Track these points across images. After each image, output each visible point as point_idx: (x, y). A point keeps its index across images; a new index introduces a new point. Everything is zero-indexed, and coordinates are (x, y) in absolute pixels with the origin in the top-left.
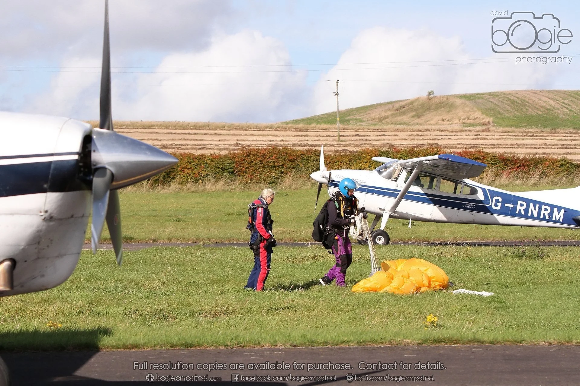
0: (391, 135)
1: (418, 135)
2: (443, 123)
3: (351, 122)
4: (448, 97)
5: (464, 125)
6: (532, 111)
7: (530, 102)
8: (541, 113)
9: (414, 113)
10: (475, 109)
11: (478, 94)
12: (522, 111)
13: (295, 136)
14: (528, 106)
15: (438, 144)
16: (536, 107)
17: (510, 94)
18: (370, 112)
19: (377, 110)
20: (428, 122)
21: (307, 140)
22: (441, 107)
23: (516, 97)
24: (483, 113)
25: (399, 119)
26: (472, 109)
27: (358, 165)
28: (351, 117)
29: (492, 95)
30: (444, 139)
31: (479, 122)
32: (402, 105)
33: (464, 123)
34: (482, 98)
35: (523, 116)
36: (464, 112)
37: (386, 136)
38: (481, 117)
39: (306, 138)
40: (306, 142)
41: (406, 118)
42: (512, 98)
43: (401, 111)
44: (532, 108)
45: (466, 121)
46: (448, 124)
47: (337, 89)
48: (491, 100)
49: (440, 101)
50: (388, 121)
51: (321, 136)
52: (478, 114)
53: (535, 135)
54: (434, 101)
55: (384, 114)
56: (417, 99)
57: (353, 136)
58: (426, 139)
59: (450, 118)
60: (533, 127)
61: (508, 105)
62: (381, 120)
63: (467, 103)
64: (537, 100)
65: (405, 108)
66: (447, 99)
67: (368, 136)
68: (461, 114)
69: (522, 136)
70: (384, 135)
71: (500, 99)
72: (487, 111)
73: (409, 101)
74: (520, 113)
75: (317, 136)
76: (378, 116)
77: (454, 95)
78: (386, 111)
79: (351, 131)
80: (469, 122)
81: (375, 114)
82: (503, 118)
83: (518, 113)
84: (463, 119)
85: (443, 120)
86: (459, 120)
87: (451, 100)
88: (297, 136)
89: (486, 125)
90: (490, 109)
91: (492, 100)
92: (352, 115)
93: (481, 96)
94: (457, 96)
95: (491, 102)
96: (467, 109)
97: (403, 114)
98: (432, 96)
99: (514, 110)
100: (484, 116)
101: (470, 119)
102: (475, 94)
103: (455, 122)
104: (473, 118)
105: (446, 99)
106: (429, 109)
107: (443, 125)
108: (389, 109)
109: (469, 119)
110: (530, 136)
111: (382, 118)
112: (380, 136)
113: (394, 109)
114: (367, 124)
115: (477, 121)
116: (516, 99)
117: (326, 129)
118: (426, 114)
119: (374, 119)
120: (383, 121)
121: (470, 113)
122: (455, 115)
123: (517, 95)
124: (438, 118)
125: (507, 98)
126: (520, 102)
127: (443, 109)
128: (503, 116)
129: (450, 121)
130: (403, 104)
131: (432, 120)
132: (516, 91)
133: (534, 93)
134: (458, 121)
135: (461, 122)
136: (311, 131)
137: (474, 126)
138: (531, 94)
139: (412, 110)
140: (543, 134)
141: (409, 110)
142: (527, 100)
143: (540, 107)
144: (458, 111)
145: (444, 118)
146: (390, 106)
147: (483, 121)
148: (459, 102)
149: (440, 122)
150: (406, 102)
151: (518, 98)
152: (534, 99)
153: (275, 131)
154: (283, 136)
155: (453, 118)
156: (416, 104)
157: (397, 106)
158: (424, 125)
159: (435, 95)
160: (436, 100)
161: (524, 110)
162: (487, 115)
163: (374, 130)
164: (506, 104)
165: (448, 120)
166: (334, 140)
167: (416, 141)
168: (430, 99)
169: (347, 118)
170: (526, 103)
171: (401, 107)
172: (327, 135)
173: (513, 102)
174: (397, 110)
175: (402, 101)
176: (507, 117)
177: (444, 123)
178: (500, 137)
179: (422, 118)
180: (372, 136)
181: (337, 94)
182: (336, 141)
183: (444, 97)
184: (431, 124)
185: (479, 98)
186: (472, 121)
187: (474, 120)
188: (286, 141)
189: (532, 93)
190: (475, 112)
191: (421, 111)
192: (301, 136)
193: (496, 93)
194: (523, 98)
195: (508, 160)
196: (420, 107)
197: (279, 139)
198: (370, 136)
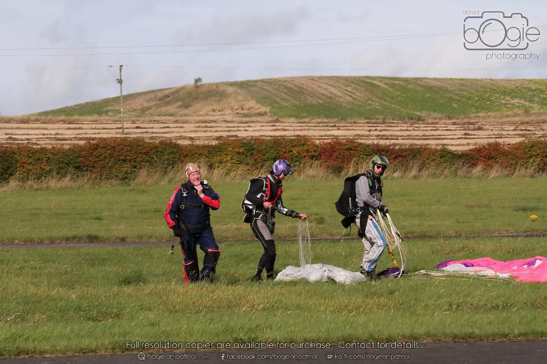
0: (177, 127)
1: (206, 127)
2: (213, 113)
3: (109, 113)
4: (217, 85)
5: (238, 115)
6: (312, 100)
7: (308, 89)
8: (322, 102)
9: (180, 103)
10: (249, 98)
11: (250, 81)
12: (301, 100)
13: (67, 129)
14: (308, 94)
15: (239, 136)
16: (317, 94)
17: (285, 81)
18: (129, 102)
19: (137, 100)
20: (197, 113)
21: (86, 133)
22: (210, 96)
23: (293, 84)
24: (257, 102)
25: (164, 109)
26: (245, 98)
27: (219, 158)
28: (109, 108)
29: (266, 82)
30: (240, 131)
31: (254, 112)
32: (166, 94)
33: (238, 113)
34: (255, 86)
35: (302, 105)
36: (237, 101)
37: (170, 128)
38: (257, 107)
39: (83, 131)
40: (85, 135)
41: (171, 109)
42: (289, 85)
43: (165, 101)
44: (311, 97)
45: (240, 111)
46: (220, 115)
47: (121, 76)
48: (265, 87)
49: (210, 89)
50: (152, 112)
51: (97, 129)
52: (252, 103)
53: (337, 125)
54: (202, 90)
55: (146, 105)
56: (183, 88)
57: (133, 128)
58: (220, 131)
59: (221, 108)
60: (314, 117)
61: (285, 93)
62: (143, 111)
63: (240, 91)
64: (316, 87)
65: (170, 98)
66: (217, 87)
67: (150, 128)
68: (233, 104)
69: (323, 126)
70: (168, 127)
71: (275, 87)
72: (262, 100)
73: (174, 90)
74: (298, 101)
75: (93, 129)
76: (140, 106)
77: (223, 83)
78: (148, 101)
79: (128, 123)
80: (243, 112)
81: (137, 104)
82: (280, 108)
83: (296, 102)
84: (236, 110)
85: (214, 111)
86: (232, 110)
87: (221, 88)
88: (69, 129)
89: (262, 115)
90: (266, 98)
91: (267, 88)
92: (109, 106)
93: (254, 83)
94: (227, 84)
95: (266, 90)
96: (240, 98)
97: (168, 103)
98: (199, 84)
99: (292, 99)
100: (259, 106)
101: (244, 108)
102: (246, 81)
103: (227, 113)
104: (248, 108)
105: (215, 87)
106: (197, 98)
107: (214, 116)
108: (151, 100)
109: (242, 109)
110: (332, 126)
111: (143, 108)
112: (164, 128)
113: (157, 98)
114: (128, 116)
115: (253, 111)
116: (293, 86)
117: (96, 121)
118: (194, 104)
119: (135, 110)
120: (146, 112)
121: (244, 103)
122: (226, 105)
123: (294, 82)
124: (207, 108)
125: (283, 85)
126: (298, 90)
127: (212, 98)
128: (280, 106)
129: (221, 112)
130: (167, 92)
131: (200, 110)
132: (292, 78)
133: (313, 80)
134: (230, 112)
135: (234, 112)
136: (83, 124)
137: (249, 116)
138: (310, 81)
139: (178, 100)
140: (346, 125)
141: (174, 100)
142: (305, 88)
143: (320, 96)
144: (230, 100)
145: (215, 108)
146: (153, 96)
147: (260, 110)
148: (230, 90)
149: (211, 113)
150: (170, 91)
151: (295, 85)
152: (313, 86)
153: (41, 123)
154: (54, 129)
155: (225, 109)
156: (181, 93)
157: (160, 95)
158: (193, 116)
159: (203, 83)
160: (204, 89)
161: (303, 98)
162: (262, 105)
163: (149, 121)
164: (282, 92)
165: (219, 111)
166: (117, 133)
167: (210, 133)
168: (197, 87)
169: (104, 110)
170: (305, 91)
171: (165, 96)
172: (104, 127)
173: (290, 89)
174: (160, 100)
175: (166, 89)
176: (285, 106)
177: (215, 113)
178: (300, 128)
179: (190, 109)
180: (155, 128)
181: (120, 81)
182: (120, 133)
183: (212, 84)
184: (201, 115)
185: (251, 86)
186: (246, 112)
187: (248, 110)
188: (62, 134)
189: (310, 79)
190: (249, 101)
191: (188, 100)
192: (75, 129)
193: (270, 79)
194: (301, 86)
195: (384, 151)
196: (187, 96)
197: (53, 132)
198: (152, 128)
